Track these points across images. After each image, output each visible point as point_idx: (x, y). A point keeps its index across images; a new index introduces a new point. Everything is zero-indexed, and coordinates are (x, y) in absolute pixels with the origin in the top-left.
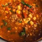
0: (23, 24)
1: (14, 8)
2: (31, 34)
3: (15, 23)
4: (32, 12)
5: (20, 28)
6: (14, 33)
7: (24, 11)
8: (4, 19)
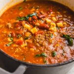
8: (33, 54)
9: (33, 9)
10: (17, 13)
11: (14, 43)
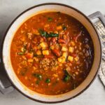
0: (61, 65)
1: (37, 50)
2: (77, 73)
3: (49, 70)
4: (63, 43)
5: (60, 72)
6: (57, 82)
7: (53, 48)
8: (33, 72)
9: (60, 27)
10: (42, 24)
11: (24, 55)
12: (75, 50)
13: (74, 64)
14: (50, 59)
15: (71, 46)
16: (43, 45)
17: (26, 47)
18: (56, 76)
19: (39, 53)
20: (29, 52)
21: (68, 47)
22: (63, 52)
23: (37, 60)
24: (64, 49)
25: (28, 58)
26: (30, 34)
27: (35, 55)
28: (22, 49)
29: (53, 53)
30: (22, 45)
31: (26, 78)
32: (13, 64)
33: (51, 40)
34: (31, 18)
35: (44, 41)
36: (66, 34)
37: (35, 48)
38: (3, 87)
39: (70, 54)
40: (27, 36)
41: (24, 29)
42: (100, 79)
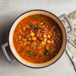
0: (43, 46)
2: (53, 50)
3: (36, 49)
4: (44, 33)
5: (43, 50)
6: (41, 56)
7: (38, 36)
8: (27, 50)
9: (42, 23)
10: (32, 21)
11: (22, 40)
12: (51, 37)
13: (51, 45)
14: (36, 42)
15: (49, 34)
16: (32, 34)
17: (22, 36)
18: (40, 52)
19: (30, 39)
20: (24, 38)
21: (47, 35)
22: (44, 38)
23: (29, 43)
24: (45, 36)
25: (24, 42)
26: (24, 28)
27: (28, 40)
28: (20, 37)
29: (38, 38)
30: (20, 34)
31: (23, 54)
32: (15, 46)
33: (37, 31)
34: (25, 18)
35: (33, 32)
36: (46, 27)
37: (28, 36)
38: (10, 59)
39: (48, 39)
40: (23, 29)
41: (21, 25)
42: (67, 53)
